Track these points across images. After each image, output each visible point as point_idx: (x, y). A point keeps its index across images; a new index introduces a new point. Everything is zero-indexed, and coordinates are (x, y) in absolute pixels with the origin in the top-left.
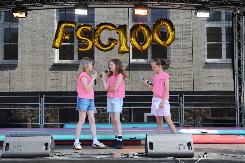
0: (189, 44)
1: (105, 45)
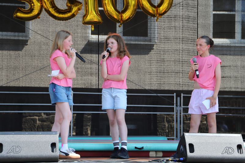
0: (193, 14)
1: (62, 10)
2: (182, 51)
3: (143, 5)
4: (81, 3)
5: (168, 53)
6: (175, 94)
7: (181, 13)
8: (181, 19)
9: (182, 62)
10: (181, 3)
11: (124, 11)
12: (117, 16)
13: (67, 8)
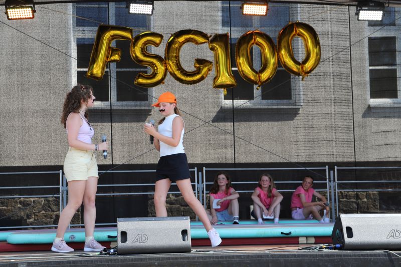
0: (346, 71)
1: (189, 72)
2: (334, 114)
3: (285, 62)
4: (211, 63)
5: (318, 118)
6: (327, 167)
7: (331, 69)
8: (332, 77)
9: (335, 127)
10: (331, 58)
11: (262, 71)
12: (255, 76)
13: (195, 69)
